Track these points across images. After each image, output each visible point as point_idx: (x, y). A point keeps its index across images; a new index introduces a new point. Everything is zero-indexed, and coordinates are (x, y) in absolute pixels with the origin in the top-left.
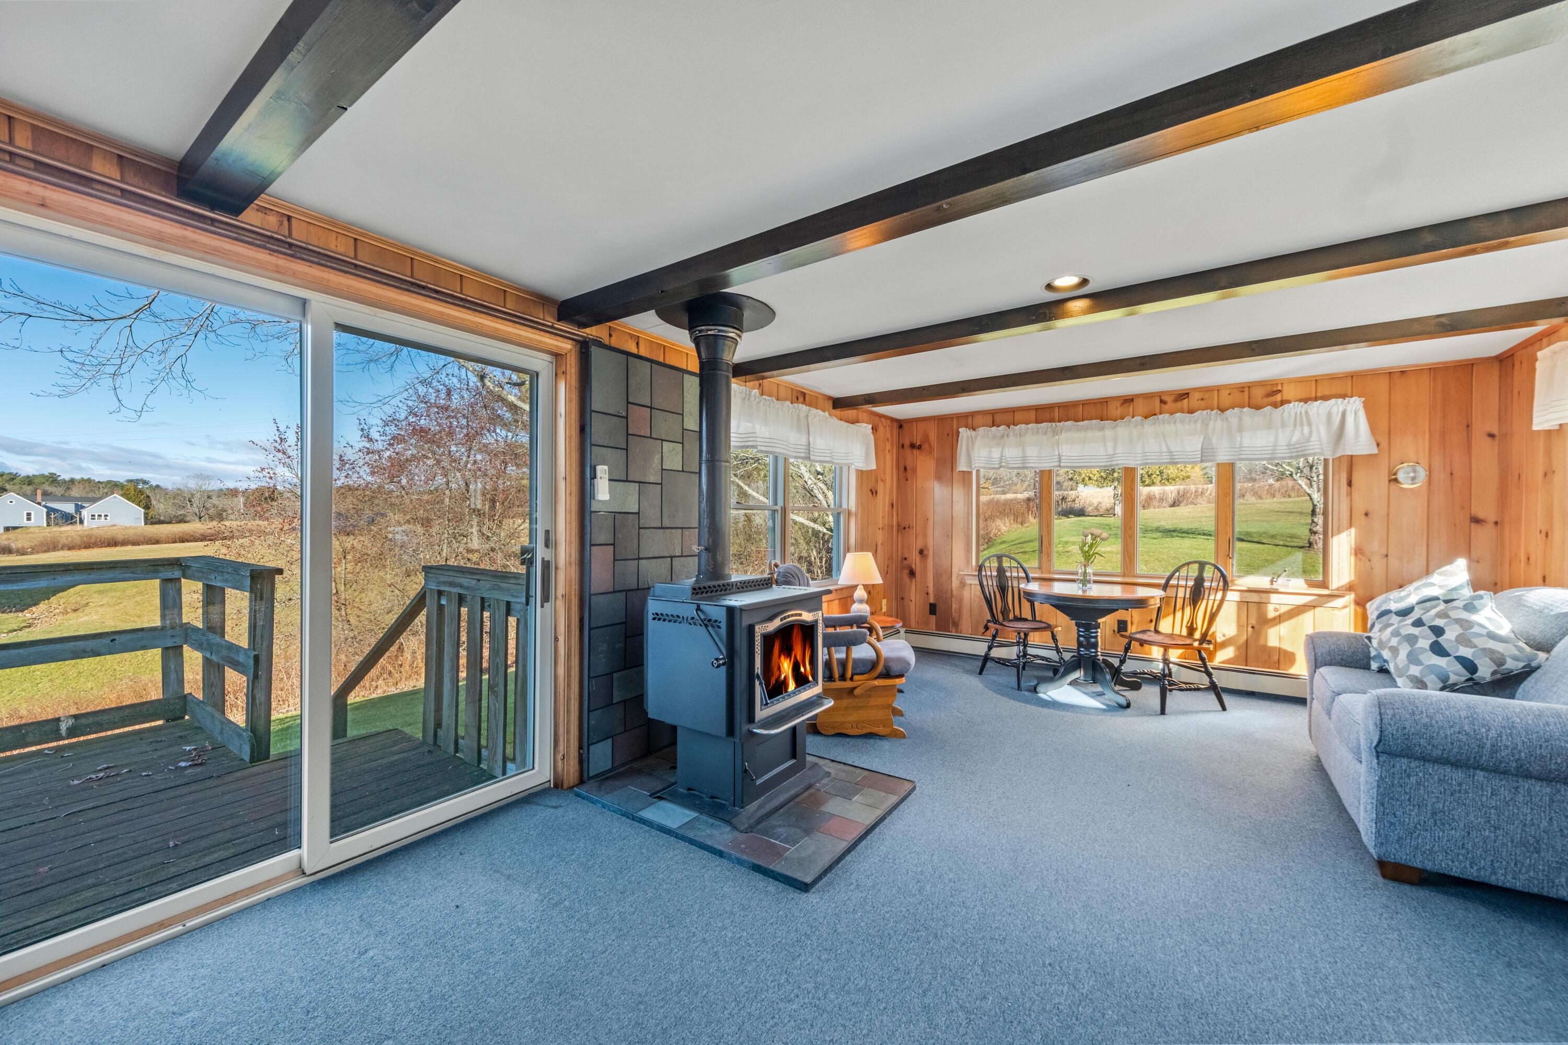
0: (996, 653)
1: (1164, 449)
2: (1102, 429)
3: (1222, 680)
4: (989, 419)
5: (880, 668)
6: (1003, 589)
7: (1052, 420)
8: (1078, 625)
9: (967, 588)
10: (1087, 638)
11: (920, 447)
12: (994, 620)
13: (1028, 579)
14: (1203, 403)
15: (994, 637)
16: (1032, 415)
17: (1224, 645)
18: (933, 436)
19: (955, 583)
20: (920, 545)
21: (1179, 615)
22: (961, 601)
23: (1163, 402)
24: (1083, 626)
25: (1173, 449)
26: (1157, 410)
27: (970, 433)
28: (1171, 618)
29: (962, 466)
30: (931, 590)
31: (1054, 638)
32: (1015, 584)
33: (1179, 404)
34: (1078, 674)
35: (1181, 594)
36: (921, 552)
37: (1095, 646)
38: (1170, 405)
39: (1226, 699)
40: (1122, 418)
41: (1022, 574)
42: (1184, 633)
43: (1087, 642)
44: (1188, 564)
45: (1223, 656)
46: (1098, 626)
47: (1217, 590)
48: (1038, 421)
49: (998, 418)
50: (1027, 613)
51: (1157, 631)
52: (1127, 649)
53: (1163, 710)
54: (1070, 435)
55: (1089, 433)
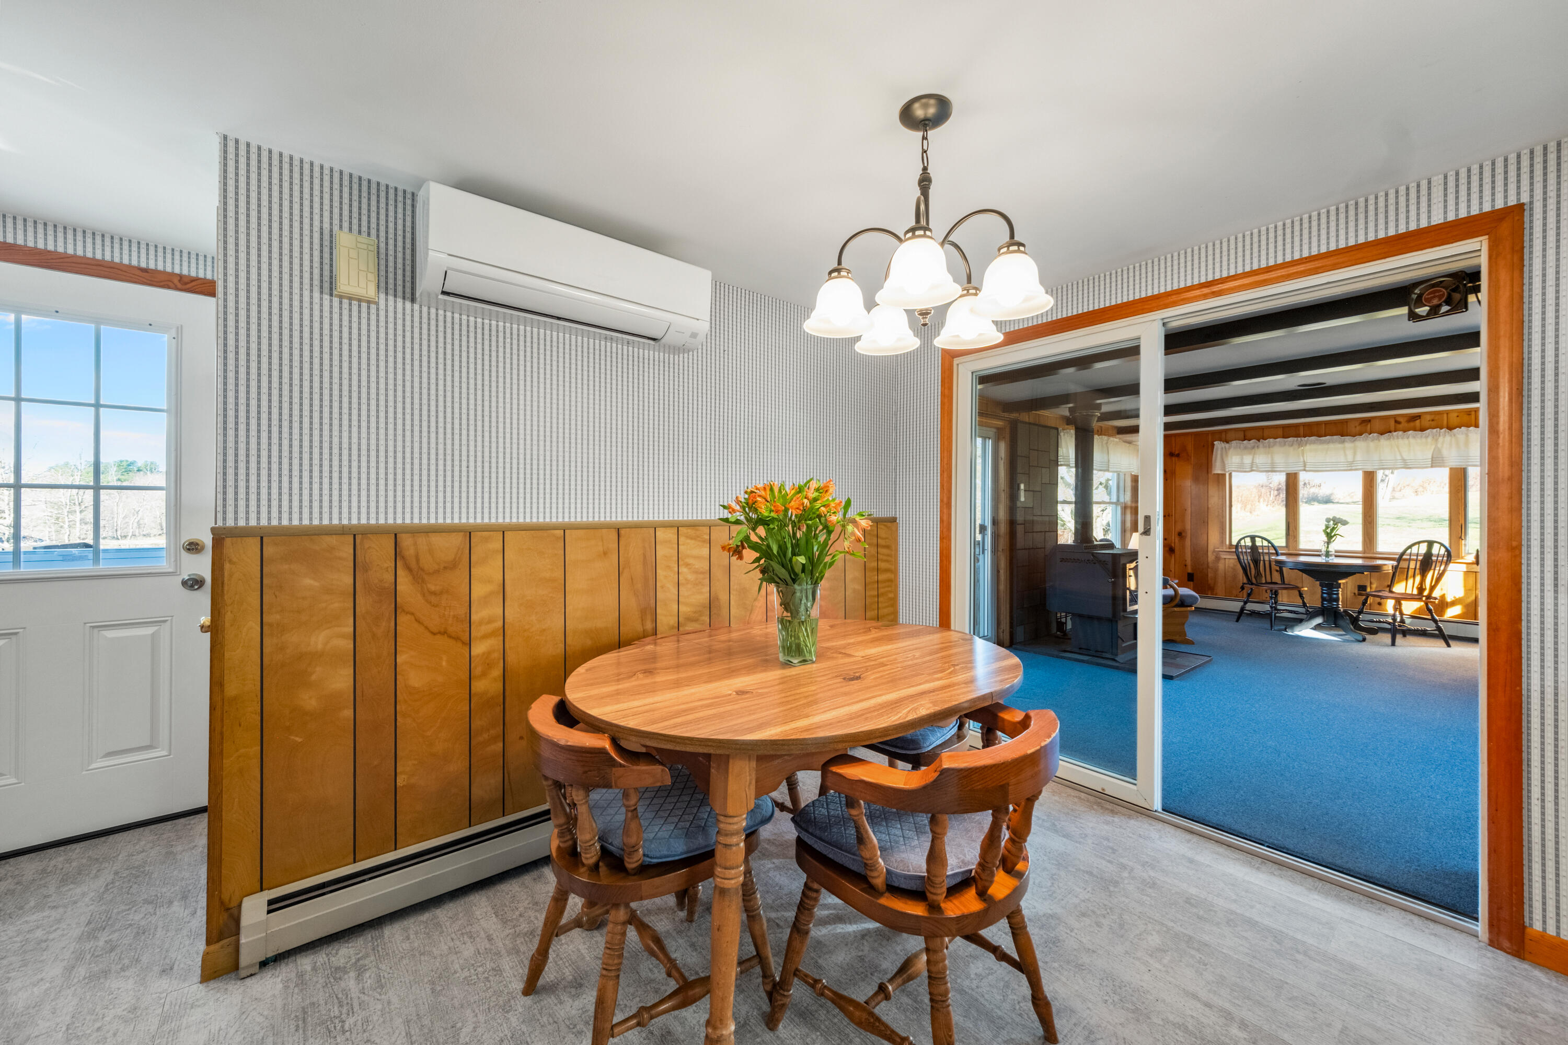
0: (1250, 607)
1: (1399, 457)
2: (1343, 442)
3: (1448, 630)
4: (1241, 435)
5: (1177, 601)
6: (1256, 562)
7: (1297, 436)
8: (1321, 585)
9: (1222, 561)
10: (1330, 594)
11: (1178, 455)
12: (1250, 581)
13: (1277, 554)
14: (1433, 423)
15: (1249, 595)
16: (1280, 432)
17: (1453, 603)
18: (1190, 448)
19: (1211, 557)
20: (1179, 528)
21: (1410, 581)
22: (1216, 570)
23: (1397, 422)
24: (1326, 586)
25: (1406, 457)
26: (1392, 428)
27: (1223, 445)
28: (1404, 583)
29: (1217, 470)
30: (1189, 562)
31: (1301, 595)
32: (1267, 558)
33: (1412, 424)
34: (1319, 620)
35: (1412, 565)
36: (1180, 534)
37: (1337, 600)
38: (1404, 424)
39: (1451, 642)
40: (1361, 434)
41: (1273, 551)
42: (1415, 592)
43: (1330, 597)
44: (1419, 543)
45: (1452, 612)
46: (1339, 586)
47: (1441, 562)
48: (1284, 437)
49: (1249, 434)
50: (1278, 580)
51: (1391, 592)
52: (1364, 603)
53: (1393, 644)
54: (1313, 447)
55: (1331, 446)
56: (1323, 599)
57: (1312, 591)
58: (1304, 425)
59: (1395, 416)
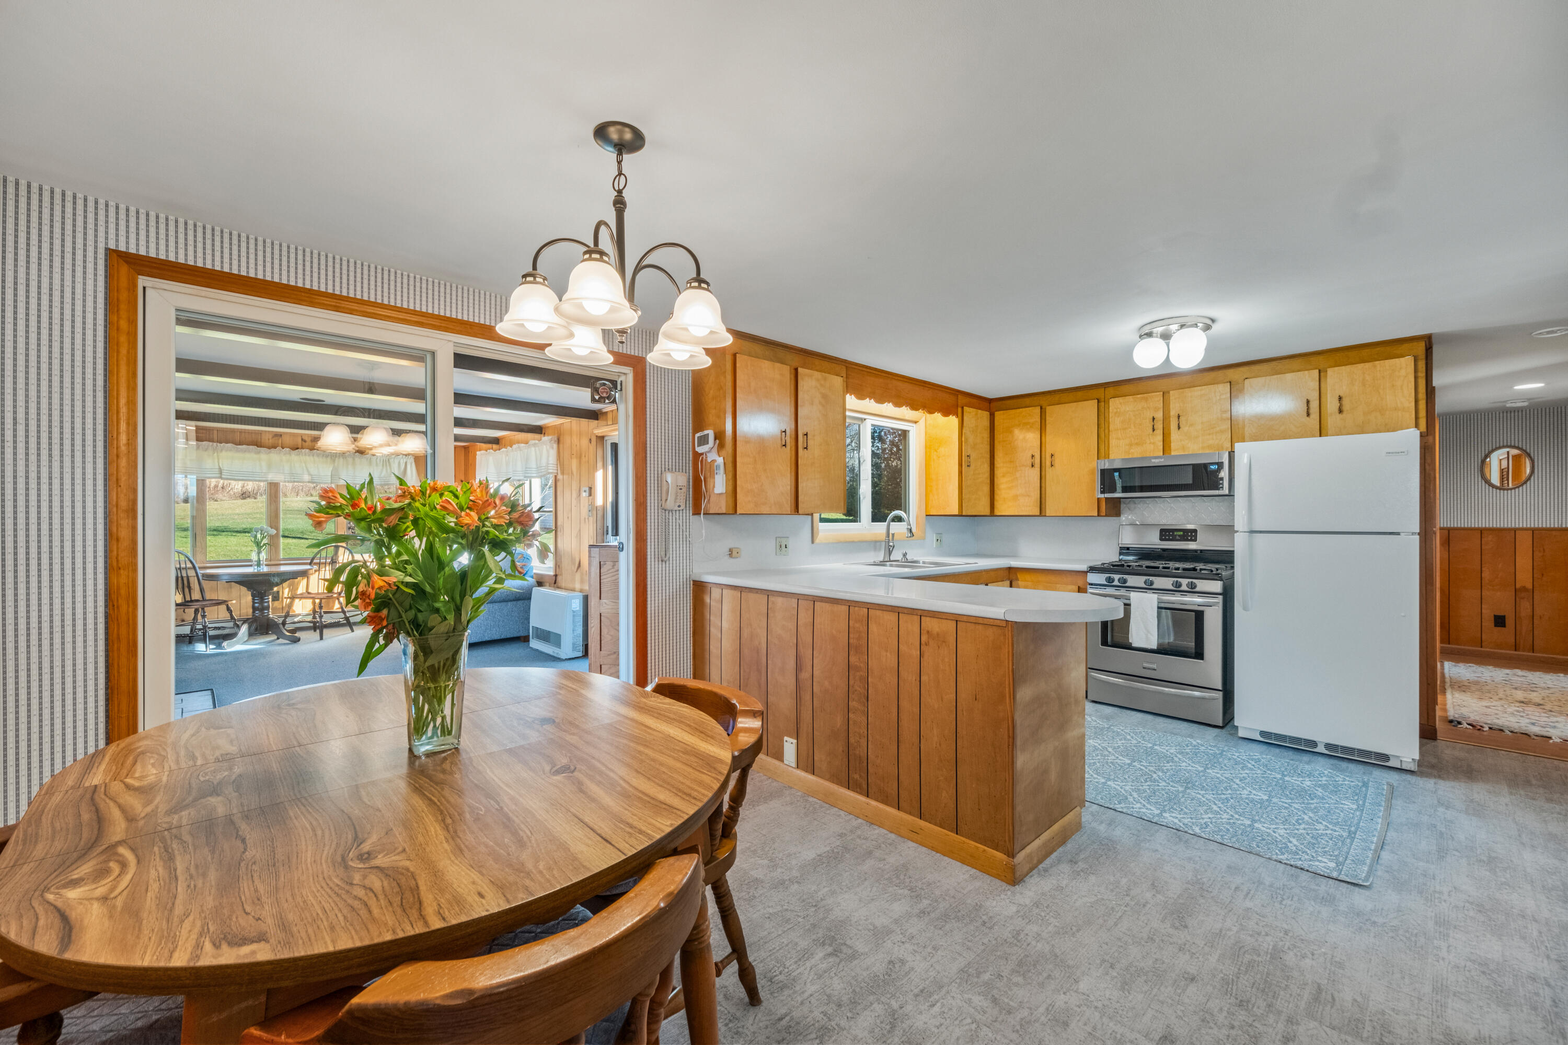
2: (259, 453)
8: (253, 595)
10: (262, 603)
24: (258, 595)
31: (229, 609)
37: (266, 608)
40: (274, 448)
43: (261, 606)
53: (321, 638)
54: (230, 454)
55: (247, 455)
56: (254, 609)
57: (243, 601)
58: (218, 430)
59: (301, 435)
